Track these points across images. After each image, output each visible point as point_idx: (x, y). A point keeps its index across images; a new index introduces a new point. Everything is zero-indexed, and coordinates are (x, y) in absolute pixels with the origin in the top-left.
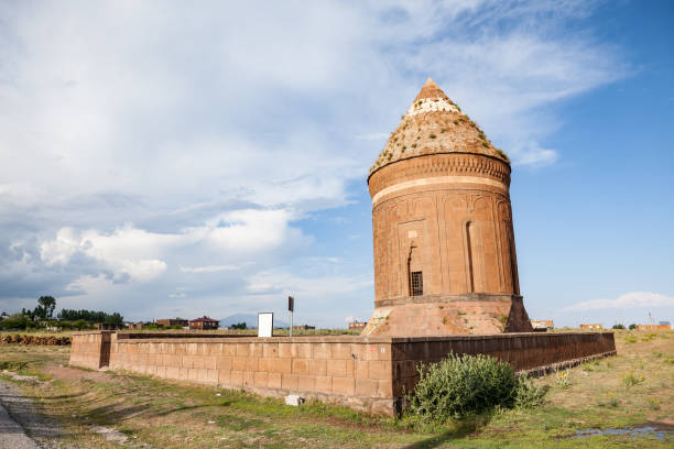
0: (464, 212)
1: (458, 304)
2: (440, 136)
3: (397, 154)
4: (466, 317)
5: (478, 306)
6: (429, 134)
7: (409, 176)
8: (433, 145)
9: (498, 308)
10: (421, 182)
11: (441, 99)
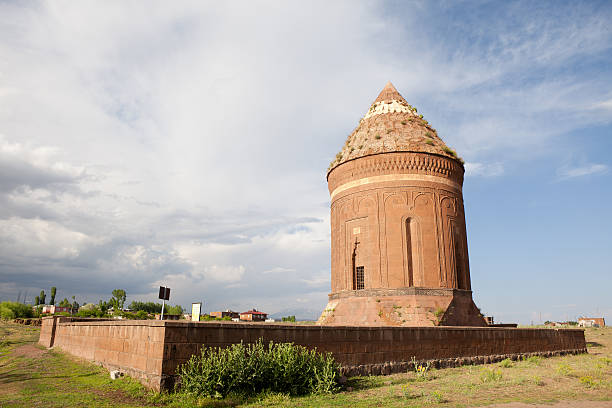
0: (404, 209)
1: (394, 298)
2: (385, 137)
3: (346, 156)
4: (401, 310)
5: (414, 300)
6: (375, 135)
7: (355, 176)
8: (377, 145)
9: (436, 303)
10: (365, 181)
11: (394, 101)
